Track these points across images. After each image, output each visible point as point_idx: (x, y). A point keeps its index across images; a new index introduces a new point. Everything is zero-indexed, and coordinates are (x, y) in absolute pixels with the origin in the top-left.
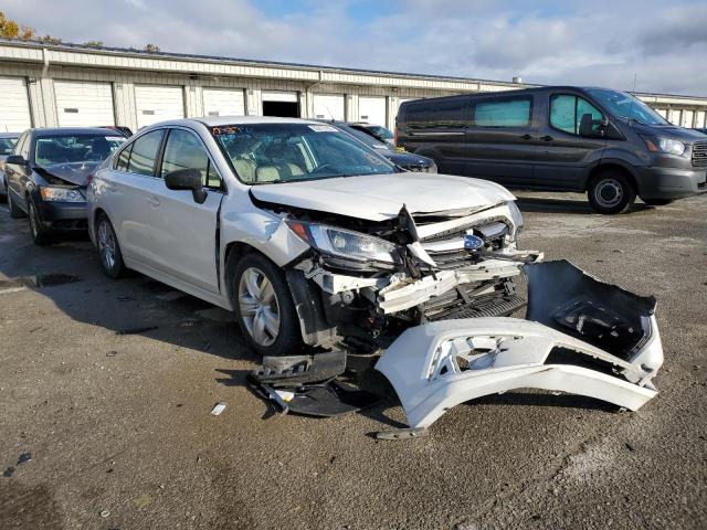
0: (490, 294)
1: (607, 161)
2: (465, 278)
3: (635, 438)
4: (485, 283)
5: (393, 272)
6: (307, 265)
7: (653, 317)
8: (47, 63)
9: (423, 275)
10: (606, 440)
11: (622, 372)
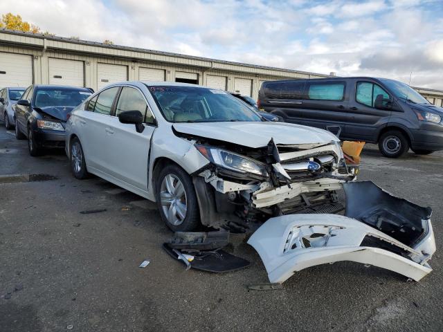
0: (322, 201)
1: (391, 125)
2: (306, 189)
3: (419, 298)
4: (319, 193)
5: (262, 181)
6: (207, 174)
7: (429, 221)
8: (45, 47)
9: (281, 185)
10: (399, 299)
11: (409, 255)
